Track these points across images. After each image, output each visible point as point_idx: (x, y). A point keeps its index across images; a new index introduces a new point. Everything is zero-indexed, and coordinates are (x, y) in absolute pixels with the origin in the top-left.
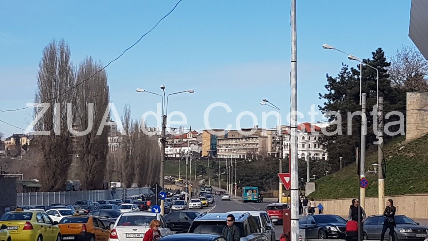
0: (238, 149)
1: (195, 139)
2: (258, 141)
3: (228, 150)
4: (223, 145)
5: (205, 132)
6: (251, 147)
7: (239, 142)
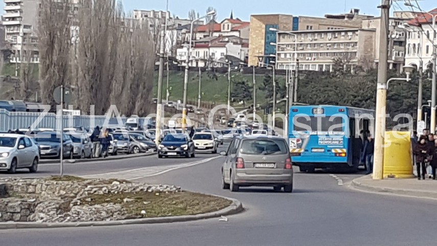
0: (317, 53)
1: (237, 34)
2: (356, 39)
3: (298, 54)
4: (288, 45)
5: (254, 19)
6: (342, 49)
7: (319, 39)
